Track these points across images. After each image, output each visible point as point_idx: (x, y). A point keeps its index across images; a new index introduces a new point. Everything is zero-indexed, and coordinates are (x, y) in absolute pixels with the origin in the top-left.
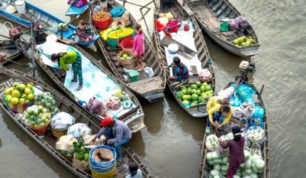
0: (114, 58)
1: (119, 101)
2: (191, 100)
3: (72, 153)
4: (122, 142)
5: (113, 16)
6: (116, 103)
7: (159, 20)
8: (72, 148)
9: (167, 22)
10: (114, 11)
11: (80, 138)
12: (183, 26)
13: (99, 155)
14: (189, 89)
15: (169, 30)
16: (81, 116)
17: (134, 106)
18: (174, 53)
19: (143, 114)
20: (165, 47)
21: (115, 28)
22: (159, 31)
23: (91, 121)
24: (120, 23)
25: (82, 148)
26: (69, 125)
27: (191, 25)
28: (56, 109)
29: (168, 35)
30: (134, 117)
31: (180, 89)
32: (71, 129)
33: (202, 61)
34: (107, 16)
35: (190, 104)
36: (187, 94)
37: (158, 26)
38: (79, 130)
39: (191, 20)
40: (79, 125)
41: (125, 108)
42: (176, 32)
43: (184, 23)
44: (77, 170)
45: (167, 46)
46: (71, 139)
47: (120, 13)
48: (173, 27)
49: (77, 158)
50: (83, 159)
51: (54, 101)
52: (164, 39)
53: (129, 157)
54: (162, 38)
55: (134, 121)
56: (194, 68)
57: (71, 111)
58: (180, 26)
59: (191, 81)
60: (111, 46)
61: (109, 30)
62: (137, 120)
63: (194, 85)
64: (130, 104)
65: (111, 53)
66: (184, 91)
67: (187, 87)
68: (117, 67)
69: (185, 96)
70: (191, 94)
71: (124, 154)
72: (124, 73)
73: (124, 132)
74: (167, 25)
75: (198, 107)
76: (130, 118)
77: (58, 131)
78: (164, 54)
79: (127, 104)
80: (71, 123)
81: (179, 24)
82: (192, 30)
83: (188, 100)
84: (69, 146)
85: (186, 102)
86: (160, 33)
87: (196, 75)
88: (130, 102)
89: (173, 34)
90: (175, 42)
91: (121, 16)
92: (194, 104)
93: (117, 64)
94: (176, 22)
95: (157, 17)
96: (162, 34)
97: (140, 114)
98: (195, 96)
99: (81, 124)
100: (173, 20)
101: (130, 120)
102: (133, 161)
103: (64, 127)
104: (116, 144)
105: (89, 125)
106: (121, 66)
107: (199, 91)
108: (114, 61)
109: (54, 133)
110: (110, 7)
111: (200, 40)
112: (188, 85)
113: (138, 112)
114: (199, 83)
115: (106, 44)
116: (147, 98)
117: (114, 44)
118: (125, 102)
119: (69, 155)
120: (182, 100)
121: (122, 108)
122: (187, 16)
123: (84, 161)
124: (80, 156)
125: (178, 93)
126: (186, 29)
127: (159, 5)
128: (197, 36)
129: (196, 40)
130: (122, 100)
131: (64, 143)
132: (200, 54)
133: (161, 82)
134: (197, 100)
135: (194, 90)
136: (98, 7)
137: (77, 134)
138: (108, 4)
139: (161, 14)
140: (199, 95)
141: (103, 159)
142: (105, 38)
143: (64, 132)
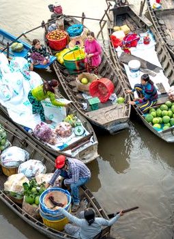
0: (72, 84)
1: (70, 127)
2: (162, 124)
3: (23, 196)
4: (80, 183)
5: (70, 35)
6: (66, 129)
7: (114, 34)
8: (23, 190)
9: (124, 36)
10: (71, 29)
11: (32, 178)
12: (142, 39)
13: (51, 199)
14: (159, 111)
15: (127, 45)
16: (35, 151)
17: (87, 133)
18: (136, 71)
19: (97, 142)
20: (125, 65)
21: (72, 49)
22: (116, 47)
23: (47, 158)
24: (78, 43)
25: (34, 189)
26: (20, 162)
27: (151, 36)
28: (8, 143)
29: (126, 51)
30: (86, 146)
31: (148, 112)
32: (23, 167)
33: (169, 77)
34: (63, 35)
35: (162, 128)
36: (157, 116)
37: (114, 41)
38: (31, 169)
39: (151, 32)
40: (31, 162)
41: (76, 136)
42: (135, 46)
43: (143, 35)
44: (26, 216)
45: (127, 64)
46: (22, 179)
47: (79, 32)
48: (131, 41)
49: (27, 202)
50: (34, 203)
51: (4, 134)
52: (122, 55)
53: (88, 201)
54: (119, 55)
55: (87, 149)
56: (161, 85)
57: (24, 146)
58: (139, 39)
59: (160, 101)
60: (68, 69)
61: (66, 51)
62: (90, 149)
63: (164, 106)
64: (82, 131)
65: (68, 78)
66: (153, 113)
67: (156, 109)
68: (75, 94)
69: (155, 120)
70: (162, 116)
71: (83, 197)
72: (83, 100)
73: (80, 171)
74: (125, 39)
75: (172, 130)
76: (82, 146)
77: (8, 169)
78: (124, 72)
79: (79, 131)
80: (23, 159)
81: (138, 37)
82: (153, 43)
83: (159, 123)
84: (19, 188)
85: (157, 126)
86: (117, 50)
87: (164, 94)
88: (82, 128)
89: (132, 49)
90: (135, 57)
91: (79, 34)
92: (166, 127)
93: (75, 90)
94: (135, 35)
95: (111, 31)
96: (120, 50)
97: (94, 142)
98: (166, 118)
99: (35, 161)
100: (131, 33)
101: (81, 149)
102: (92, 206)
103: (15, 164)
104: (72, 186)
105: (45, 162)
106: (80, 92)
107: (170, 112)
108: (72, 87)
109: (4, 170)
110: (67, 24)
111: (164, 53)
112: (157, 107)
113: (91, 140)
114: (169, 102)
115: (63, 67)
116: (108, 129)
117: (72, 67)
118: (77, 129)
119: (18, 197)
120: (153, 124)
121: (73, 135)
122: (145, 28)
123: (34, 206)
124: (31, 199)
125: (147, 116)
126: (146, 42)
127: (112, 18)
128: (159, 49)
129: (159, 54)
130: (73, 126)
131: (14, 183)
132: (166, 69)
133: (126, 110)
134: (170, 122)
135: (165, 112)
136: (53, 25)
137: (29, 173)
138: (65, 21)
139: (116, 28)
140: (171, 117)
141: (55, 204)
142: (62, 61)
143: (15, 170)
